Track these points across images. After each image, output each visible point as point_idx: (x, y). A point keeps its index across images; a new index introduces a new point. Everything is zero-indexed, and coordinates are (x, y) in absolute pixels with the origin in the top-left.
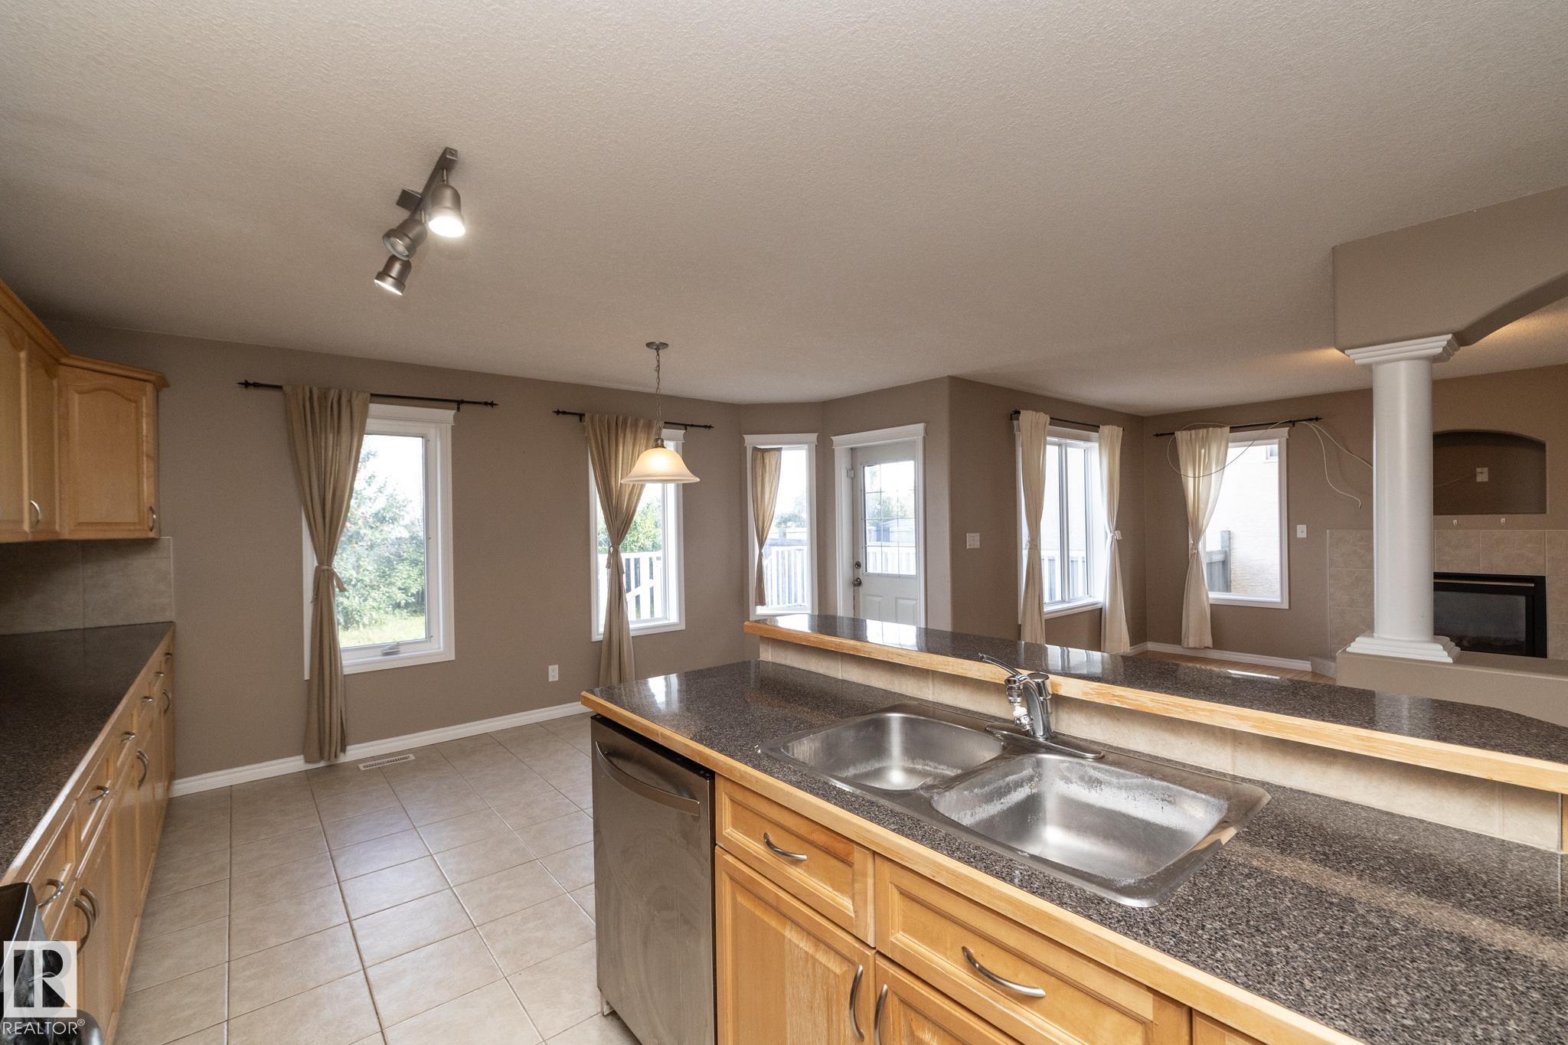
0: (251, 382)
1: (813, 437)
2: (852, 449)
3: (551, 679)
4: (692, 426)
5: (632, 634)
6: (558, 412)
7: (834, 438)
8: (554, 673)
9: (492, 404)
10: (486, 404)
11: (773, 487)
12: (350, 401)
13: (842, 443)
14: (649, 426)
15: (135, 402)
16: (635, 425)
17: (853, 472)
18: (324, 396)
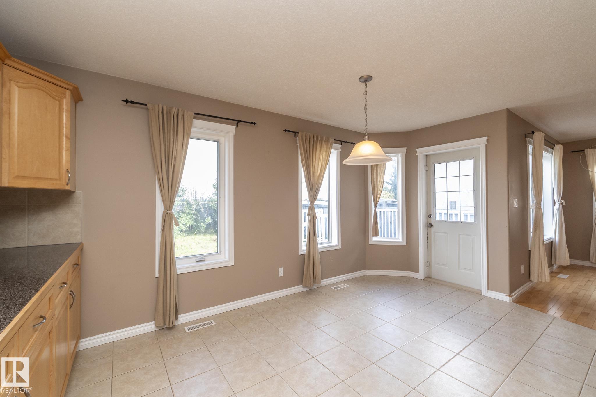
0: (129, 100)
1: (404, 149)
2: (427, 155)
3: (280, 275)
4: (346, 142)
5: (320, 250)
6: (286, 131)
7: (417, 150)
8: (281, 272)
9: (255, 124)
10: (252, 123)
11: (382, 176)
12: (183, 116)
13: (421, 152)
14: (327, 141)
15: (59, 101)
16: (322, 140)
17: (427, 167)
18: (169, 112)
